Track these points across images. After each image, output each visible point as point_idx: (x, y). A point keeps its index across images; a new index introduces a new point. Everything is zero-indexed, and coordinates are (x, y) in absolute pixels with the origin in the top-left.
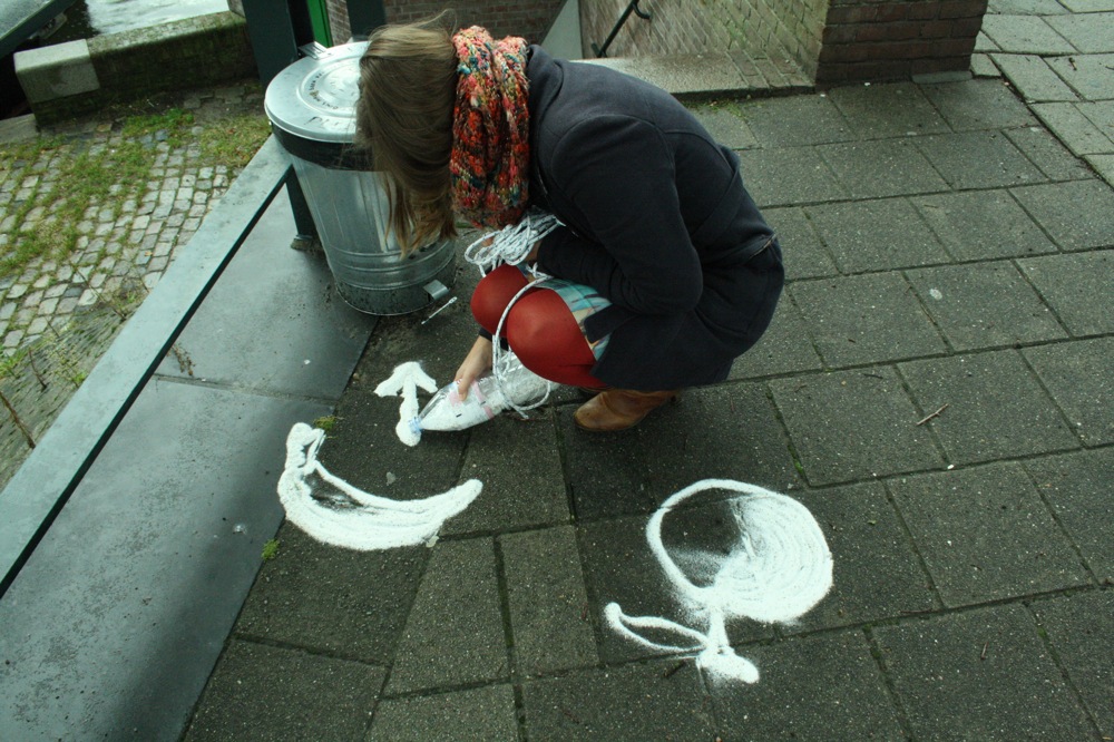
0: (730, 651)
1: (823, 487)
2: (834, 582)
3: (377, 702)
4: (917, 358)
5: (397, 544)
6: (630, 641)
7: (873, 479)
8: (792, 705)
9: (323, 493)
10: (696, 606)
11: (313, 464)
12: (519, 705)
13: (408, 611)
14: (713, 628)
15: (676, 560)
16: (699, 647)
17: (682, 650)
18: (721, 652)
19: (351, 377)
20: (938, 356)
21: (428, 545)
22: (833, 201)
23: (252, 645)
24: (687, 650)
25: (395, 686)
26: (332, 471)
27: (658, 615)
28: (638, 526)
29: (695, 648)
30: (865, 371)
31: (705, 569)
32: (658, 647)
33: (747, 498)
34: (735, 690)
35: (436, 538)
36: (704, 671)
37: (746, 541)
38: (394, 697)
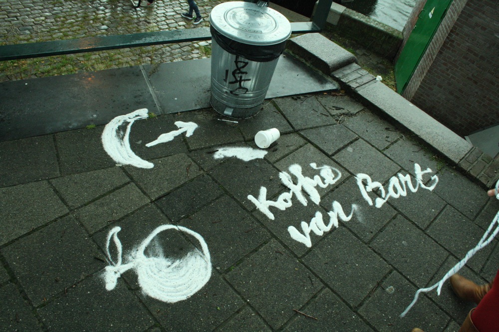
0: (118, 275)
1: (227, 282)
2: (175, 303)
3: (45, 179)
4: (339, 296)
5: (112, 156)
6: (106, 240)
7: (246, 301)
8: (102, 308)
9: (122, 128)
10: (134, 256)
11: (132, 121)
12: (61, 217)
13: (86, 171)
14: (126, 265)
15: (153, 240)
16: (114, 264)
17: (110, 258)
18: (116, 273)
19: (177, 113)
20: (348, 304)
21: (117, 165)
22: (416, 224)
23: (52, 140)
24: (111, 260)
25: (53, 181)
26: (132, 127)
27: (122, 244)
28: (162, 222)
29: (113, 263)
30: (312, 275)
31: (154, 252)
32: (108, 250)
33: (202, 255)
34: (100, 284)
35: (121, 165)
36: (105, 270)
37: (177, 263)
38: (49, 183)
